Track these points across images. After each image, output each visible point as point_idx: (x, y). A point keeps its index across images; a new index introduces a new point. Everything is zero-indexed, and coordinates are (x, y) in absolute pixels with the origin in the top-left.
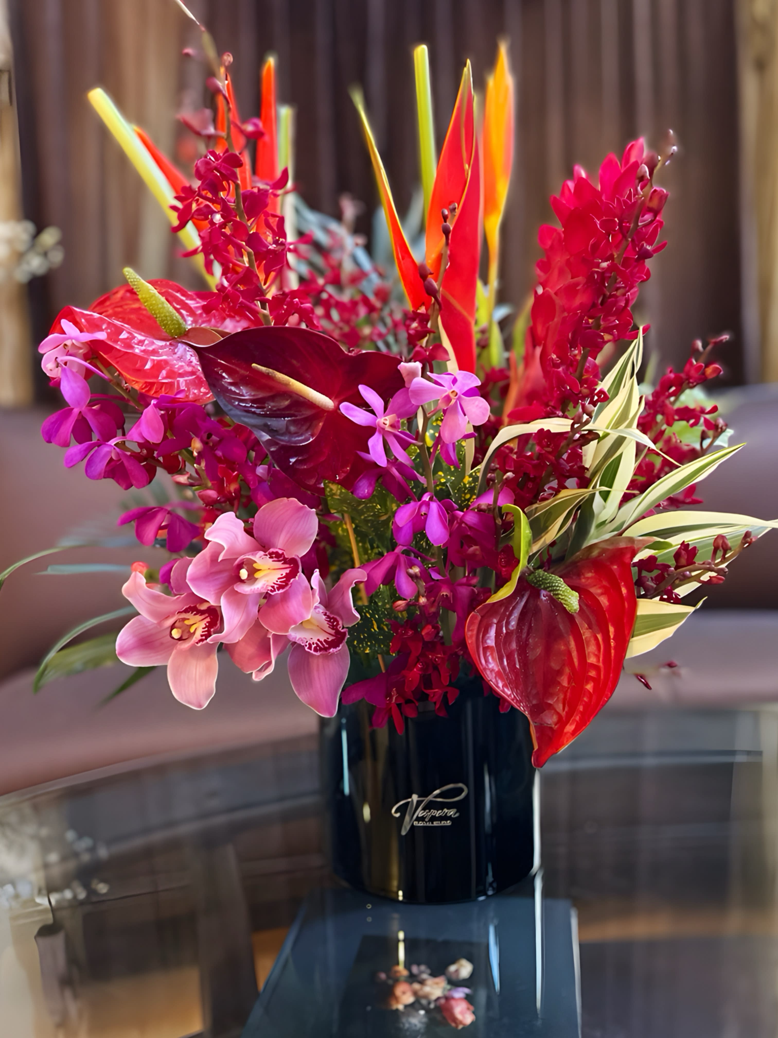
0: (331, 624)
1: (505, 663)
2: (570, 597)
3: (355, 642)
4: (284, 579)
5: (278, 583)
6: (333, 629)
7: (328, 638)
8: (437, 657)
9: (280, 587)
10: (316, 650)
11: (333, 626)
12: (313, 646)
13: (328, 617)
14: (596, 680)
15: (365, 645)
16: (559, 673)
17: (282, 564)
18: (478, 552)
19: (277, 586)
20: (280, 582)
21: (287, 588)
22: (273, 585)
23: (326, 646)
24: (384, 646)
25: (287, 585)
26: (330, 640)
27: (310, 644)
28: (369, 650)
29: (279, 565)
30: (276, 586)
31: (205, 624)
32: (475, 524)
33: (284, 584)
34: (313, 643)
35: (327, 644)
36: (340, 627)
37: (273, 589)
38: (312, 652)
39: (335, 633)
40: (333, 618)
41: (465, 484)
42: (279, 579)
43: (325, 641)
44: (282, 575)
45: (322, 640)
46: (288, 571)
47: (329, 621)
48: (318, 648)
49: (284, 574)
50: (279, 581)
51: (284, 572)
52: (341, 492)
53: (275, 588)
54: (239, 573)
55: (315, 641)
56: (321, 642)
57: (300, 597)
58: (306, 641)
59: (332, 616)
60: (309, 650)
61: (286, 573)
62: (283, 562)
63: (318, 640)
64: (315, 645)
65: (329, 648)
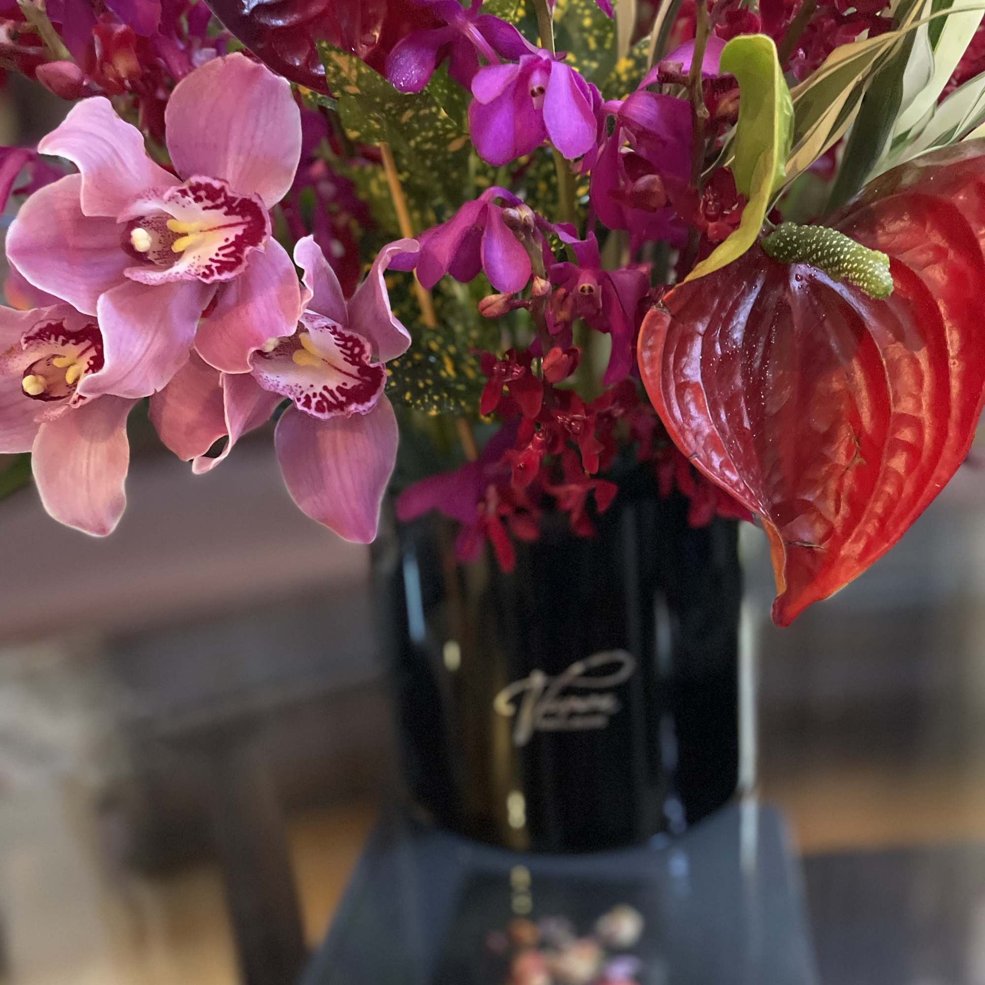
0: (349, 352)
1: (723, 417)
2: (871, 262)
3: (408, 396)
4: (233, 249)
5: (221, 258)
6: (353, 363)
7: (345, 384)
8: (573, 420)
9: (224, 267)
10: (320, 408)
11: (352, 356)
12: (314, 401)
13: (342, 337)
14: (914, 450)
15: (427, 401)
16: (829, 438)
17: (226, 214)
18: (656, 189)
19: (218, 265)
20: (224, 255)
21: (240, 269)
22: (209, 263)
23: (343, 399)
24: (468, 403)
25: (239, 261)
26: (348, 387)
27: (308, 397)
28: (437, 410)
29: (218, 216)
30: (214, 265)
31: (88, 363)
32: (650, 122)
33: (232, 259)
34: (315, 395)
35: (342, 395)
36: (367, 358)
37: (207, 272)
38: (312, 412)
39: (359, 371)
40: (351, 339)
41: (618, 77)
42: (220, 249)
43: (338, 389)
44: (227, 240)
45: (332, 386)
46: (239, 231)
47: (344, 346)
48: (325, 404)
49: (232, 239)
50: (221, 253)
51: (232, 234)
52: (360, 76)
53: (213, 268)
54: (130, 236)
55: (319, 389)
56: (331, 392)
57: (273, 292)
58: (299, 390)
59: (347, 333)
60: (306, 409)
61: (237, 237)
62: (225, 209)
63: (325, 388)
64: (319, 398)
65: (349, 402)
